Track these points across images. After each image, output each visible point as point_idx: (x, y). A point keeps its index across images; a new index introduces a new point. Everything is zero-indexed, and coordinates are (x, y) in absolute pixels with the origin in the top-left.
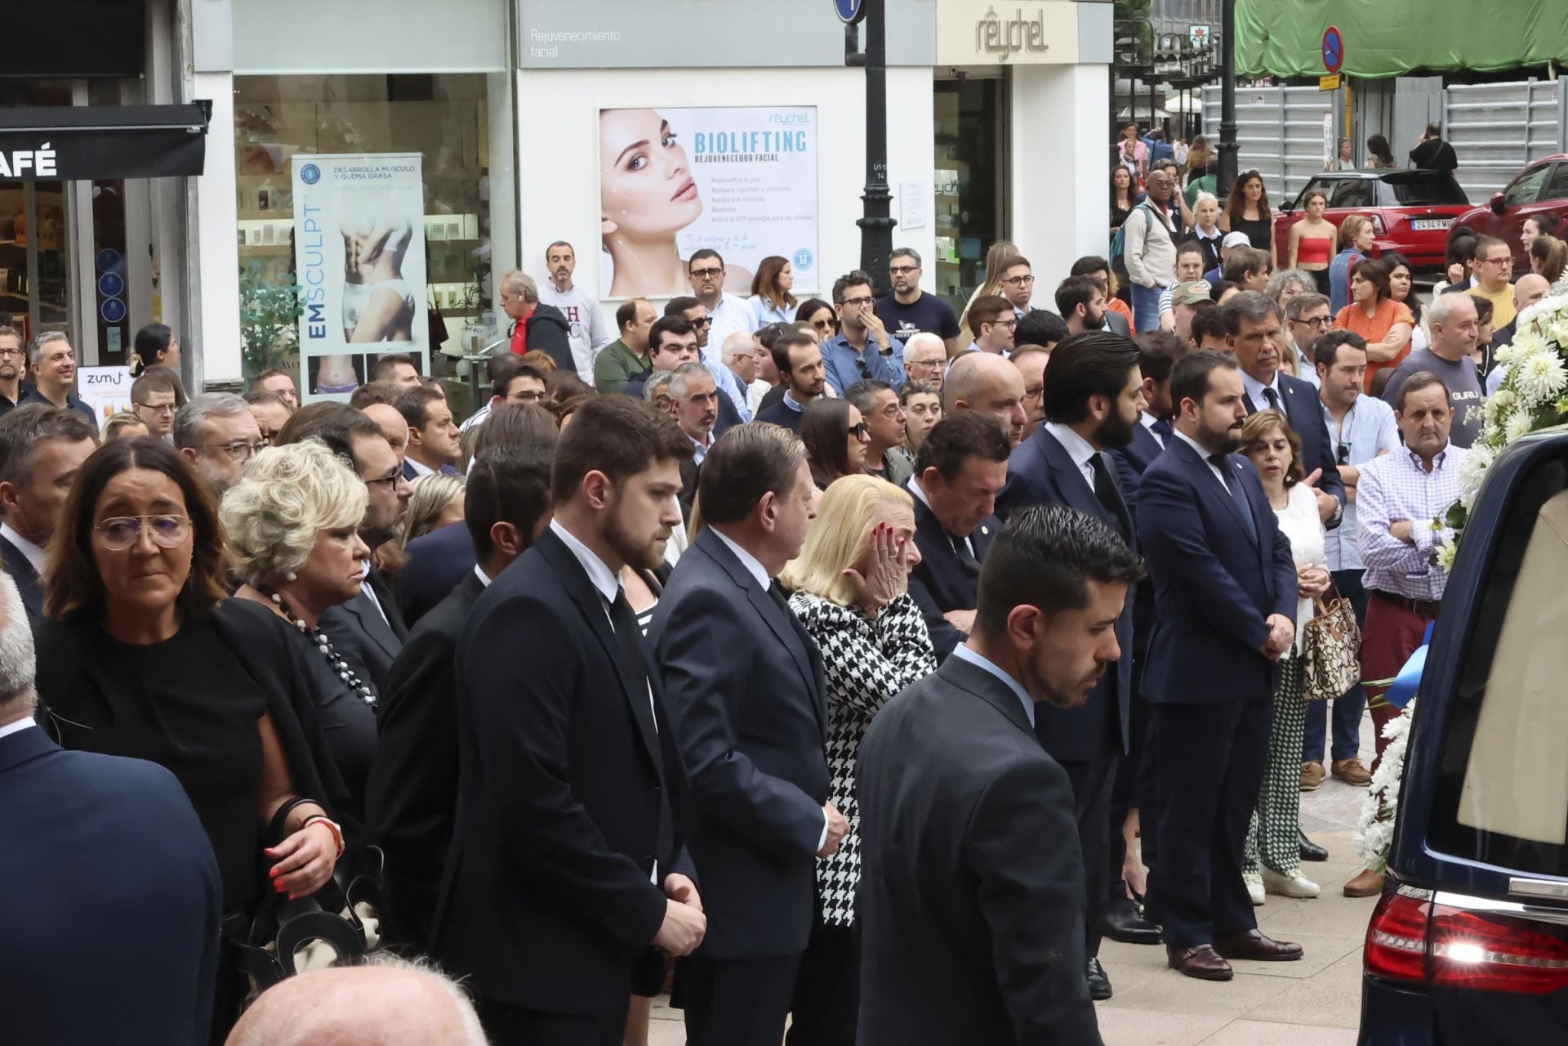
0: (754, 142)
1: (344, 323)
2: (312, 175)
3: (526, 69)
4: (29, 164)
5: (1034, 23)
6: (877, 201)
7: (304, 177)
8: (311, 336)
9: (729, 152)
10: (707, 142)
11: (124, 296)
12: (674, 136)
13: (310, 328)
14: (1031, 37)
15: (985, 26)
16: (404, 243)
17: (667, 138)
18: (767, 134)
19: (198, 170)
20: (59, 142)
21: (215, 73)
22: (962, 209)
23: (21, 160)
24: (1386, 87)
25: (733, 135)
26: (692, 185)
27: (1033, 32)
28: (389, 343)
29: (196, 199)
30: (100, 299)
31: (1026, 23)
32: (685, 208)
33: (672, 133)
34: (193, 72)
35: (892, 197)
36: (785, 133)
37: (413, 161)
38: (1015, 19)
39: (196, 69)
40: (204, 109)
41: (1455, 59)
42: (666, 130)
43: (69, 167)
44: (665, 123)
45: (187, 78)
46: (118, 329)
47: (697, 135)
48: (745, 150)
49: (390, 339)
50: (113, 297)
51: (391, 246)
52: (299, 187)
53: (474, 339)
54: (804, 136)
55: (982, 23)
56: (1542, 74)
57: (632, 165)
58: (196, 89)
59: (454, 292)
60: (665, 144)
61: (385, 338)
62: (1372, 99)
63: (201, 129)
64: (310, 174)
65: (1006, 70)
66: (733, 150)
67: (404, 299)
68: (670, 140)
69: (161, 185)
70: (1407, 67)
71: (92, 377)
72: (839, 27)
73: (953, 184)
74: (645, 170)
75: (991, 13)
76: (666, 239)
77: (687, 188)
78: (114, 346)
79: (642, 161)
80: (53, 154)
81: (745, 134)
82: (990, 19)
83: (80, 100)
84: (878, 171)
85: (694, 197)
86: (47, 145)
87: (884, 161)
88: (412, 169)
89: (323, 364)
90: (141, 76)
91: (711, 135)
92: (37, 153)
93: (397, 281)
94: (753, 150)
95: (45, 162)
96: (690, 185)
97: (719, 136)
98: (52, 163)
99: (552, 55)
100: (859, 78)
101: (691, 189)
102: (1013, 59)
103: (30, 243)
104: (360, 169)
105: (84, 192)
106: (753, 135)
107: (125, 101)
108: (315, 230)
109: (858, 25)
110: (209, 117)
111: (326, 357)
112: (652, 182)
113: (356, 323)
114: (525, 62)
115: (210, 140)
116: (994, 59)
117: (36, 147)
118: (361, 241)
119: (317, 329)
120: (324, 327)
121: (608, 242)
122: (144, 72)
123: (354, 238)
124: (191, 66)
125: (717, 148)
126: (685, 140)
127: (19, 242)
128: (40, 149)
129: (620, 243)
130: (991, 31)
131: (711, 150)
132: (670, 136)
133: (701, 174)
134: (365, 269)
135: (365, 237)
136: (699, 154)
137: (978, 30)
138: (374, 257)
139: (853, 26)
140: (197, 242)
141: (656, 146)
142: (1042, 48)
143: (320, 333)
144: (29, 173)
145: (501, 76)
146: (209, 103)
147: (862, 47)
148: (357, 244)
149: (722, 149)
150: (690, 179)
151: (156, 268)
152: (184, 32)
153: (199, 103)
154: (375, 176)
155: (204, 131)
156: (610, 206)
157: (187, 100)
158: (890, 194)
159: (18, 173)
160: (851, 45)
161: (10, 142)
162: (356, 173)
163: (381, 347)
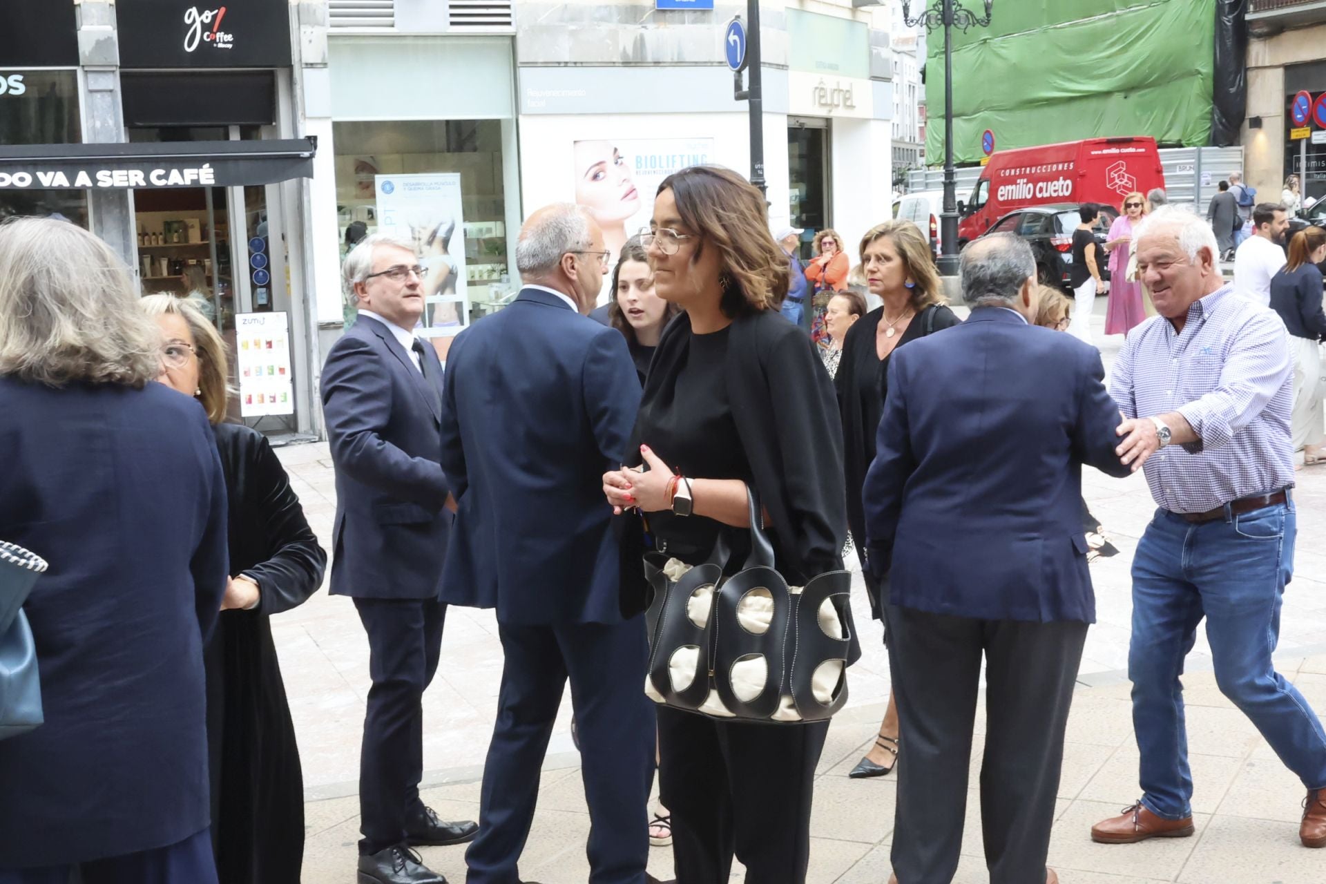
0: (673, 162)
2: (388, 188)
3: (525, 115)
4: (195, 177)
5: (847, 91)
7: (383, 189)
9: (658, 168)
10: (643, 162)
11: (268, 268)
12: (622, 158)
14: (846, 99)
15: (818, 91)
16: (451, 230)
17: (618, 160)
18: (682, 157)
20: (215, 163)
21: (320, 118)
22: (802, 212)
23: (190, 174)
25: (660, 157)
26: (634, 189)
27: (847, 96)
28: (442, 296)
29: (309, 202)
30: (252, 270)
31: (842, 90)
32: (630, 205)
33: (621, 156)
34: (305, 118)
35: (767, 187)
36: (694, 157)
37: (455, 178)
38: (836, 88)
39: (308, 115)
40: (312, 141)
42: (616, 155)
43: (223, 178)
44: (616, 150)
45: (301, 121)
46: (264, 290)
47: (637, 157)
48: (668, 167)
49: (442, 293)
50: (260, 269)
51: (441, 234)
52: (380, 196)
53: (496, 293)
54: (706, 157)
55: (816, 88)
57: (595, 177)
58: (307, 129)
60: (616, 163)
61: (439, 293)
63: (311, 154)
64: (388, 187)
65: (829, 121)
66: (660, 167)
67: (451, 267)
68: (619, 161)
71: (246, 320)
72: (730, 77)
73: (796, 197)
74: (605, 179)
75: (822, 83)
76: (618, 225)
77: (631, 192)
78: (263, 301)
79: (601, 175)
80: (212, 170)
81: (668, 157)
82: (820, 86)
84: (758, 169)
85: (635, 198)
86: (207, 165)
87: (762, 163)
88: (454, 183)
90: (274, 124)
91: (646, 157)
92: (200, 170)
93: (445, 256)
94: (673, 166)
95: (206, 175)
97: (651, 157)
98: (212, 176)
99: (541, 105)
101: (634, 193)
102: (835, 114)
104: (418, 184)
105: (237, 196)
106: (673, 156)
107: (263, 136)
108: (391, 224)
109: (743, 72)
110: (316, 148)
112: (608, 188)
114: (524, 110)
115: (316, 162)
116: (823, 112)
117: (200, 167)
118: (422, 231)
122: (275, 121)
123: (417, 229)
124: (304, 114)
125: (650, 165)
126: (628, 160)
128: (202, 168)
130: (821, 94)
131: (646, 167)
132: (619, 158)
133: (640, 182)
134: (426, 248)
135: (424, 228)
136: (638, 170)
137: (815, 91)
138: (430, 243)
139: (739, 72)
140: (311, 229)
141: (610, 165)
142: (852, 107)
144: (195, 183)
145: (508, 121)
146: (315, 138)
147: (745, 87)
148: (419, 232)
149: (653, 165)
150: (633, 186)
151: (286, 248)
152: (298, 91)
153: (309, 138)
154: (430, 189)
155: (312, 156)
157: (302, 136)
158: (766, 184)
159: (188, 182)
160: (738, 86)
161: (182, 163)
162: (417, 186)
163: (437, 299)
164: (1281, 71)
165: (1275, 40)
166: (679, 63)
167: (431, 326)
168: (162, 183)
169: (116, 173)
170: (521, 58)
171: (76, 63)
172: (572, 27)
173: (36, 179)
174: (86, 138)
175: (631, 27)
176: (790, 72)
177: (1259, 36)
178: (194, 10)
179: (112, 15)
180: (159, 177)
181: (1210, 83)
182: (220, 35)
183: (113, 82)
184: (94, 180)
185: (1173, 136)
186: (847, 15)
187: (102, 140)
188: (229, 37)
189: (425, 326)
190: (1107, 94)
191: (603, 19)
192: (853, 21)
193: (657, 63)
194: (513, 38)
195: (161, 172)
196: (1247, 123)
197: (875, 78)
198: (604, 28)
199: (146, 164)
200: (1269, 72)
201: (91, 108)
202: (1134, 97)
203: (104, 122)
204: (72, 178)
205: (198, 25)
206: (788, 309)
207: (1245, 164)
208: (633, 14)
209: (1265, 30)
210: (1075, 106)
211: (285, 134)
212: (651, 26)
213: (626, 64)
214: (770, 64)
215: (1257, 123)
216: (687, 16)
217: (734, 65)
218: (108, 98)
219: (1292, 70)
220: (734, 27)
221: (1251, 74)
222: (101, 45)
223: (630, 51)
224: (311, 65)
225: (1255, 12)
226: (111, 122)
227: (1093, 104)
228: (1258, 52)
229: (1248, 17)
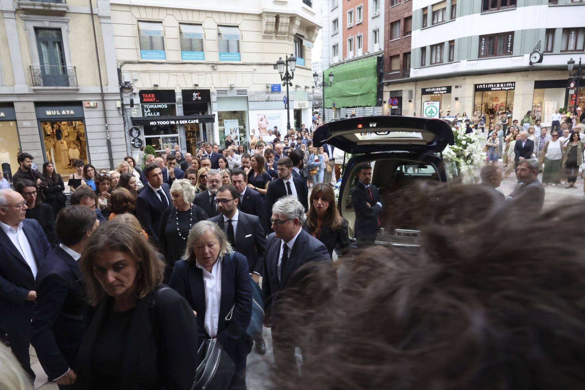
0: (274, 118)
2: (226, 122)
6: (289, 124)
11: (206, 136)
16: (237, 129)
17: (265, 117)
18: (276, 117)
19: (214, 122)
20: (199, 119)
21: (216, 111)
22: (297, 124)
23: (195, 121)
24: (339, 109)
27: (304, 105)
30: (204, 136)
31: (303, 103)
32: (267, 125)
34: (213, 111)
36: (278, 117)
37: (237, 120)
40: (214, 115)
41: (347, 106)
43: (200, 122)
51: (235, 130)
52: (225, 124)
54: (280, 117)
56: (356, 107)
57: (261, 120)
58: (213, 113)
59: (242, 134)
62: (338, 110)
65: (301, 109)
67: (237, 135)
69: (210, 124)
70: (342, 106)
72: (284, 105)
73: (296, 121)
75: (300, 103)
76: (265, 128)
83: (201, 114)
84: (289, 121)
90: (207, 112)
95: (197, 121)
96: (268, 122)
99: (252, 108)
100: (286, 110)
102: (302, 108)
103: (195, 130)
105: (201, 125)
107: (205, 114)
108: (227, 128)
112: (264, 122)
114: (249, 109)
115: (215, 118)
116: (300, 108)
117: (196, 120)
121: (259, 129)
125: (271, 118)
126: (267, 117)
127: (193, 130)
129: (260, 129)
133: (269, 121)
134: (232, 132)
135: (232, 129)
137: (298, 105)
138: (233, 131)
139: (286, 105)
140: (214, 130)
141: (264, 119)
144: (196, 123)
145: (246, 112)
147: (287, 107)
151: (210, 133)
152: (212, 106)
154: (233, 122)
156: (259, 125)
157: (212, 114)
159: (194, 123)
160: (285, 107)
161: (193, 119)
162: (231, 122)
164: (389, 92)
165: (388, 86)
166: (275, 101)
168: (190, 123)
169: (183, 121)
170: (249, 100)
171: (175, 102)
172: (257, 95)
173: (170, 123)
174: (177, 115)
175: (267, 95)
176: (294, 102)
177: (386, 85)
178: (195, 93)
179: (181, 94)
180: (190, 122)
181: (376, 94)
182: (199, 97)
183: (182, 105)
184: (179, 122)
185: (369, 104)
186: (304, 90)
187: (180, 115)
188: (200, 98)
190: (357, 95)
191: (262, 94)
192: (305, 91)
193: (271, 101)
194: (247, 97)
195: (190, 121)
196: (383, 102)
197: (309, 101)
198: (263, 95)
199: (187, 120)
200: (387, 92)
201: (178, 110)
202: (362, 96)
203: (180, 112)
204: (176, 122)
205: (195, 96)
207: (383, 110)
208: (267, 93)
209: (386, 84)
210: (351, 98)
211: (209, 114)
212: (271, 95)
213: (266, 101)
214: (291, 101)
215: (385, 102)
216: (277, 93)
217: (284, 103)
218: (181, 108)
219: (391, 92)
220: (285, 97)
221: (384, 93)
222: (180, 99)
223: (267, 99)
224: (214, 102)
225: (385, 80)
226: (181, 112)
227: (354, 97)
228: (385, 88)
229: (383, 82)
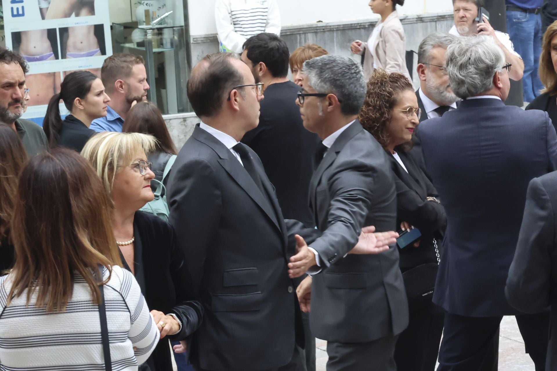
1: (39, 4)
8: (13, 16)
13: (12, 8)
28: (77, 18)
49: (77, 15)
53: (147, 12)
61: (74, 14)
89: (23, 38)
111: (25, 32)
113: (49, 3)
119: (18, 9)
120: (23, 7)
143: (21, 12)
163: (71, 22)
167: (64, 56)
189: (57, 58)
206: (521, 23)
